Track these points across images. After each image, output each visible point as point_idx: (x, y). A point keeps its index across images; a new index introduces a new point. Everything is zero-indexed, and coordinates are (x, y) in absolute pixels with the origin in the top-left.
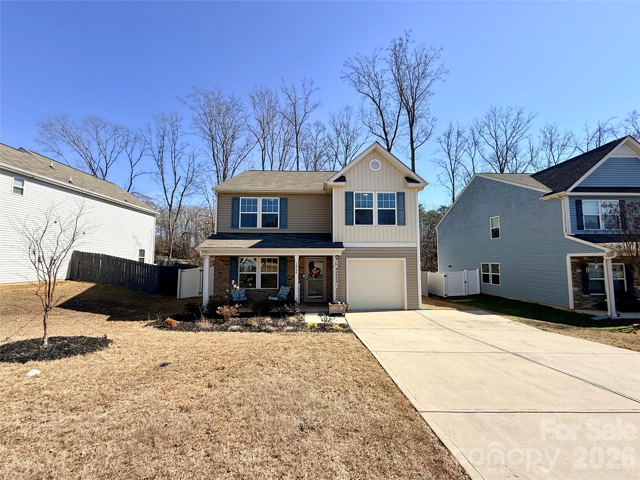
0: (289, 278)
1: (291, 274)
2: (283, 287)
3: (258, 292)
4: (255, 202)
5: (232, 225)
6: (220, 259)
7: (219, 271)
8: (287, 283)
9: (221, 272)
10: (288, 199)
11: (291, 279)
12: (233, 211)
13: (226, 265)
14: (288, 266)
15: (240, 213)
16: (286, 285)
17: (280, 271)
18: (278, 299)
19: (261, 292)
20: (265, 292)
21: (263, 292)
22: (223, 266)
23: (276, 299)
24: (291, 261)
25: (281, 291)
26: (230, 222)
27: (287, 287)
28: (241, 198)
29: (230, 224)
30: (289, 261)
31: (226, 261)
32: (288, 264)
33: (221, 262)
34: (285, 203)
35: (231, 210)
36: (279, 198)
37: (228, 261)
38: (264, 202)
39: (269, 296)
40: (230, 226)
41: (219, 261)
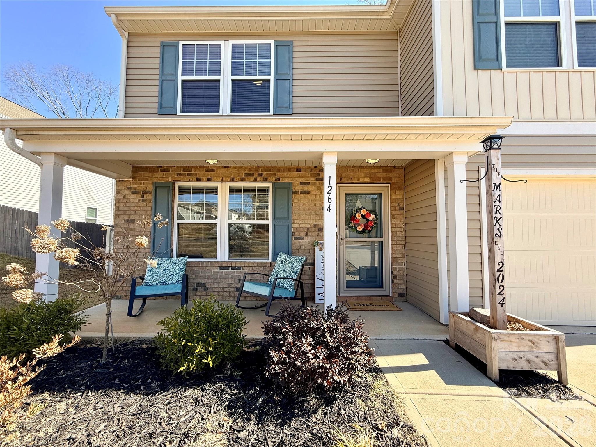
0: (297, 234)
1: (303, 225)
2: (282, 257)
3: (222, 268)
4: (216, 50)
5: (161, 106)
6: (129, 188)
7: (126, 218)
8: (294, 249)
9: (133, 218)
10: (295, 44)
11: (301, 238)
12: (162, 73)
13: (143, 201)
14: (296, 205)
15: (181, 78)
16: (290, 253)
17: (275, 218)
18: (272, 291)
19: (227, 268)
20: (239, 268)
21: (233, 268)
22: (136, 205)
23: (265, 291)
24: (302, 192)
25: (278, 266)
26: (156, 100)
27: (294, 258)
28: (181, 43)
29: (156, 105)
30: (297, 192)
31: (145, 192)
32: (296, 200)
33: (133, 196)
34: (287, 55)
35: (158, 72)
36: (272, 42)
37: (150, 192)
38: (236, 50)
39: (245, 280)
40: (156, 111)
41: (127, 192)
